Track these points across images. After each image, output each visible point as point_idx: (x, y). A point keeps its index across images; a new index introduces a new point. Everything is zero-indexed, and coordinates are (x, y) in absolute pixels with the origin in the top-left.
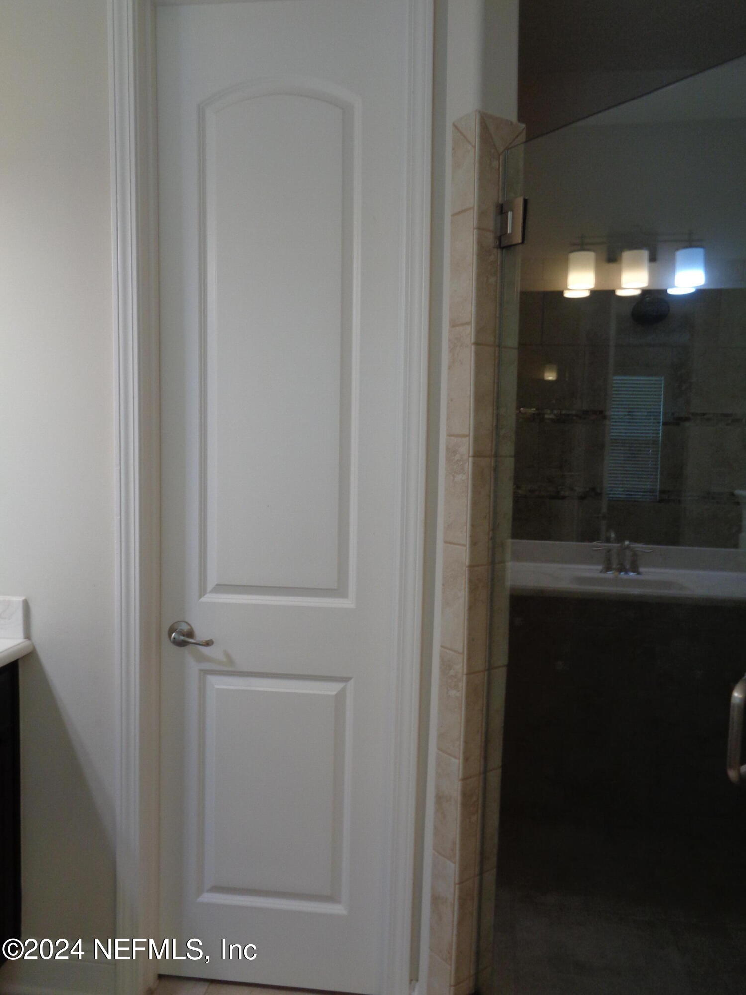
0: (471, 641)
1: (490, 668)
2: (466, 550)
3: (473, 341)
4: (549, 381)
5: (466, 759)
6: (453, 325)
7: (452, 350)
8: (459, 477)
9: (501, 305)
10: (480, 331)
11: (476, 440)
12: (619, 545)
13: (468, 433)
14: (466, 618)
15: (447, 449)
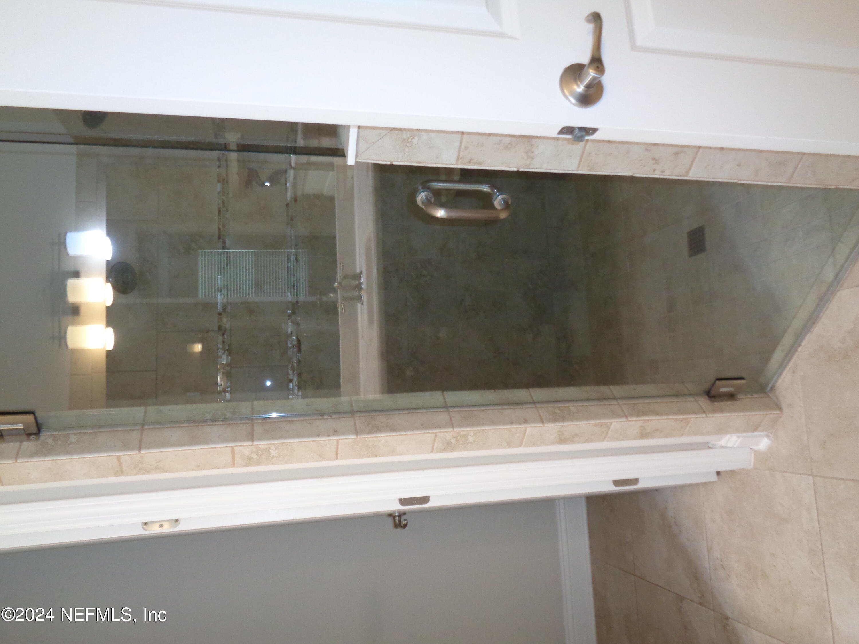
0: (424, 426)
1: (446, 407)
2: (341, 439)
3: (137, 452)
4: (203, 348)
5: (526, 421)
6: (120, 472)
7: (146, 471)
8: (274, 452)
9: (100, 427)
10: (126, 446)
11: (235, 440)
12: (339, 291)
13: (230, 448)
14: (403, 433)
15: (247, 465)
